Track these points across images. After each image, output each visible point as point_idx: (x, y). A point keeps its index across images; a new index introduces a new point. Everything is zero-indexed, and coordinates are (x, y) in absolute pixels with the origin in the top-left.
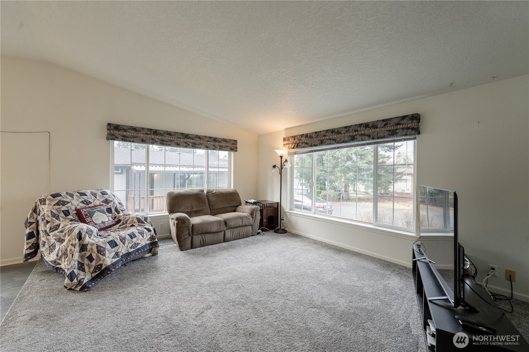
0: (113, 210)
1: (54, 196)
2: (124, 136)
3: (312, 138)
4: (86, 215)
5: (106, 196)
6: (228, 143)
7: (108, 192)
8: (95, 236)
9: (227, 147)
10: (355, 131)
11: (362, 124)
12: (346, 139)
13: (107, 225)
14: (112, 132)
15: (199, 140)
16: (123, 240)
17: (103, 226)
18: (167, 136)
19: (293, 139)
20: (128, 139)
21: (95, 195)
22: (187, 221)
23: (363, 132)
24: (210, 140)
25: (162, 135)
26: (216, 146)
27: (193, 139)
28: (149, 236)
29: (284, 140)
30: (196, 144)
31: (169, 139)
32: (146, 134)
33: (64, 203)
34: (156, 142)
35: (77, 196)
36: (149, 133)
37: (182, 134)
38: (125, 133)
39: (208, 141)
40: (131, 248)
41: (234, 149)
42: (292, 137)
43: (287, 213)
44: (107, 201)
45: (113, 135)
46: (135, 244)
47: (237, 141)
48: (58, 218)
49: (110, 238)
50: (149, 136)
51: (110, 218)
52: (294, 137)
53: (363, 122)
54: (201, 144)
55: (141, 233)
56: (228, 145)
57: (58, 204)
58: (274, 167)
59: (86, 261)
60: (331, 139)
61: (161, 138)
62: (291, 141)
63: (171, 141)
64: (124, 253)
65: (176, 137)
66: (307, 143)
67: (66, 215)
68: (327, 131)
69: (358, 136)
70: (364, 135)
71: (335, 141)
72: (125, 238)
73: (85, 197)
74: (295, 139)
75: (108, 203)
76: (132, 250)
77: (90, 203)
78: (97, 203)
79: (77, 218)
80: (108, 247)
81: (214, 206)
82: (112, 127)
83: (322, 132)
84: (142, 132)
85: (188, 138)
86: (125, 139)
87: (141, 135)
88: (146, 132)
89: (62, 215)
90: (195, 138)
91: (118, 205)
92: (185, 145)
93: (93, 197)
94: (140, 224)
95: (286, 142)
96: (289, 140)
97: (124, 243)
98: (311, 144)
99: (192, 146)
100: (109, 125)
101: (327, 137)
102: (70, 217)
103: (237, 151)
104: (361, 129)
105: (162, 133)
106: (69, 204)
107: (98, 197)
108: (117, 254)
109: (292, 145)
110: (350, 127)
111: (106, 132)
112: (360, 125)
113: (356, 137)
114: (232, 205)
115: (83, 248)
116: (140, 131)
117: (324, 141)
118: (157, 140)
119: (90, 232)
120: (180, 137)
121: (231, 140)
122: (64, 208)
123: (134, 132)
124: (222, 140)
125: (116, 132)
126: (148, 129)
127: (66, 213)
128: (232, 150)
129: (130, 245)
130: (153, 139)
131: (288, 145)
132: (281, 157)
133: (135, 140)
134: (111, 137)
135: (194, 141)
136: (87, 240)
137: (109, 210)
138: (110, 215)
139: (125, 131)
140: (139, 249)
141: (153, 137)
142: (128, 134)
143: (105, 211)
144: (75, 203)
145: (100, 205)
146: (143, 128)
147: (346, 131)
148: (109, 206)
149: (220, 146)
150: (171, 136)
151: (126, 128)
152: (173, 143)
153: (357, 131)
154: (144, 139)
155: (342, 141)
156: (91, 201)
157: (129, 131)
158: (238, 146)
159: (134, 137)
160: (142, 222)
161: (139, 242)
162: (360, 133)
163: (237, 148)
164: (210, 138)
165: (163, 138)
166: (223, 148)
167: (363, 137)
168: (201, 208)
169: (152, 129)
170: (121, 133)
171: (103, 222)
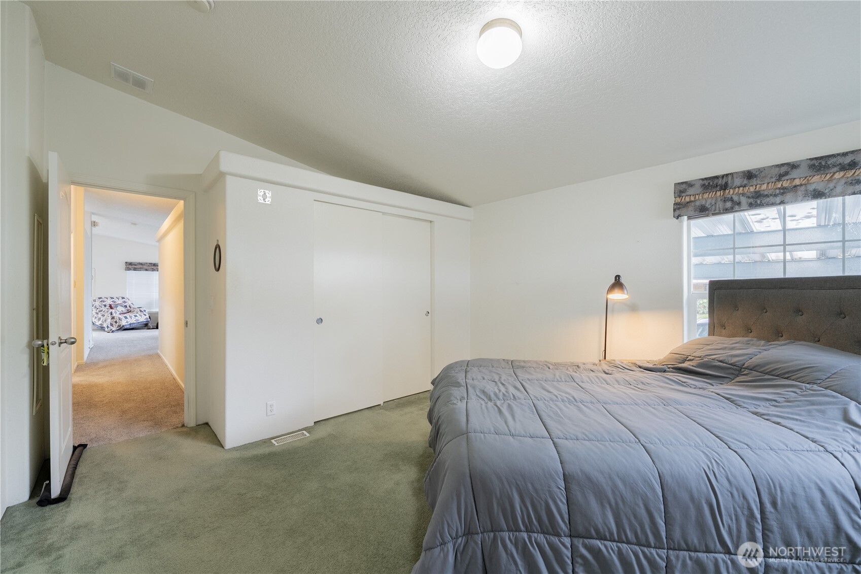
0: (128, 307)
1: (100, 298)
4: (114, 307)
5: (124, 299)
7: (126, 297)
13: (124, 312)
14: (128, 266)
17: (122, 312)
20: (137, 269)
21: (118, 298)
33: (104, 301)
35: (109, 299)
38: (135, 267)
44: (124, 302)
45: (128, 268)
48: (101, 307)
50: (150, 267)
55: (141, 316)
57: (101, 302)
59: (114, 323)
64: (133, 323)
73: (114, 299)
77: (116, 302)
78: (120, 302)
79: (110, 308)
80: (124, 319)
82: (128, 264)
86: (135, 269)
88: (148, 265)
91: (131, 305)
93: (117, 300)
100: (126, 263)
102: (107, 307)
106: (106, 302)
107: (120, 300)
108: (127, 322)
111: (125, 266)
115: (113, 318)
116: (145, 265)
118: (155, 269)
119: (115, 312)
122: (104, 304)
123: (141, 265)
125: (130, 267)
126: (150, 263)
127: (105, 306)
130: (153, 269)
136: (115, 315)
138: (126, 308)
144: (109, 302)
146: (147, 263)
148: (125, 304)
151: (135, 264)
154: (147, 269)
157: (138, 265)
159: (141, 268)
170: (133, 266)
171: (122, 311)
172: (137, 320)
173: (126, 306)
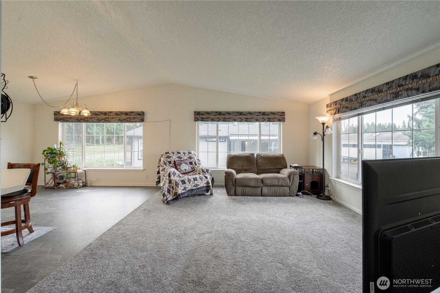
1: (166, 153)
2: (202, 118)
3: (352, 101)
4: (178, 165)
5: (190, 155)
6: (275, 115)
7: (192, 152)
8: (177, 176)
9: (275, 118)
10: (399, 86)
11: (407, 76)
12: (389, 98)
13: (187, 171)
14: (196, 116)
15: (251, 115)
16: (189, 181)
17: (185, 172)
18: (227, 115)
19: (334, 104)
20: (204, 120)
21: (184, 153)
22: (231, 175)
23: (410, 86)
24: (259, 114)
25: (224, 115)
26: (265, 119)
27: (245, 115)
28: (206, 181)
29: (327, 106)
30: (248, 119)
31: (229, 117)
32: (215, 115)
33: (169, 157)
34: (220, 120)
35: (176, 154)
36: (216, 114)
37: (238, 112)
38: (203, 116)
39: (258, 115)
40: (194, 186)
41: (282, 120)
42: (334, 102)
43: (332, 181)
44: (190, 158)
45: (197, 118)
46: (196, 184)
47: (285, 112)
48: (166, 165)
49: (183, 179)
50: (216, 116)
51: (190, 168)
52: (336, 103)
53: (409, 73)
54: (252, 118)
55: (201, 179)
56: (276, 117)
57: (167, 158)
58: (315, 134)
59: (171, 189)
60: (371, 100)
61: (223, 117)
62: (333, 107)
63: (230, 118)
64: (190, 189)
65: (233, 115)
66: (347, 107)
67: (170, 164)
68: (367, 91)
69: (403, 92)
70: (411, 89)
71: (377, 102)
72: (190, 180)
73: (179, 155)
74: (336, 105)
75: (191, 159)
76: (195, 188)
77: (182, 158)
78: (185, 158)
79: (174, 166)
80: (181, 183)
81: (260, 167)
82: (196, 114)
83: (361, 94)
84: (212, 115)
85: (242, 115)
86: (203, 120)
87: (212, 117)
88: (214, 114)
89: (168, 163)
90: (247, 114)
91: (197, 161)
92: (240, 120)
93: (183, 155)
94: (203, 173)
95: (329, 109)
96: (331, 106)
97: (190, 183)
98: (351, 107)
99: (245, 120)
100: (195, 112)
101: (367, 98)
102: (171, 165)
103: (285, 121)
104: (407, 83)
105: (224, 113)
106: (172, 158)
107: (186, 155)
108: (185, 188)
109: (334, 111)
110: (393, 82)
111: (193, 117)
112: (406, 78)
113: (400, 93)
114: (277, 167)
115: (170, 182)
116: (211, 114)
117: (364, 103)
118: (221, 119)
119: (174, 174)
120: (236, 114)
121: (279, 112)
122: (169, 160)
123: (208, 115)
124: (270, 114)
125: (199, 116)
126: (216, 112)
127: (170, 162)
128: (279, 120)
129: (193, 185)
130: (218, 118)
131: (330, 111)
132: (323, 124)
133: (208, 120)
134: (196, 120)
135: (246, 117)
136: (172, 177)
137: (191, 163)
138: (191, 166)
139: (203, 115)
140: (199, 188)
141: (218, 117)
142: (204, 116)
143: (188, 163)
144: (174, 158)
145: (187, 160)
146: (213, 112)
147: (388, 88)
148: (191, 161)
149: (268, 119)
150: (230, 114)
151: (203, 113)
152: (231, 119)
153: (402, 85)
154: (213, 118)
155: (383, 100)
156: (182, 157)
157: (205, 114)
158: (285, 117)
159: (208, 118)
160: (205, 172)
161: (199, 184)
162: (406, 87)
163: (285, 119)
164: (260, 112)
165: (225, 117)
166: (271, 120)
167: (410, 92)
168: (249, 168)
169: (218, 112)
170: (201, 116)
171: (185, 170)
172: (197, 185)
173: (192, 162)
